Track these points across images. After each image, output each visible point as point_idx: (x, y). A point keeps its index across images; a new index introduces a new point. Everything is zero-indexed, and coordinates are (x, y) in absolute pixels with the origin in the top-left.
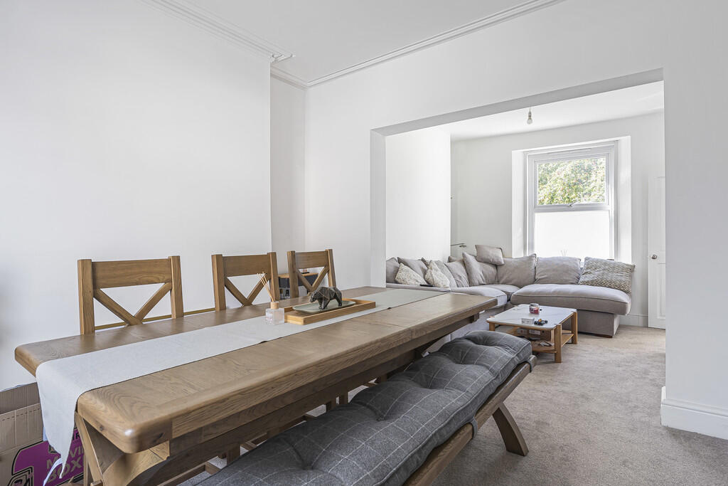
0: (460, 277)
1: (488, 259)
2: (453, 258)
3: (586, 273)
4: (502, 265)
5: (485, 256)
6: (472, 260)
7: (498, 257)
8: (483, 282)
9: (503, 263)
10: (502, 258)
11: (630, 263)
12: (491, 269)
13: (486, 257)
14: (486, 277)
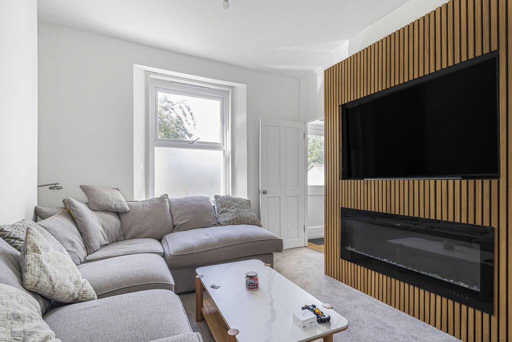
0: (72, 243)
1: (108, 206)
2: (45, 209)
3: (223, 212)
4: (126, 212)
5: (102, 202)
6: (83, 208)
7: (120, 201)
8: (105, 242)
9: (128, 209)
10: (126, 203)
11: (246, 198)
12: (113, 220)
13: (105, 203)
14: (108, 234)
